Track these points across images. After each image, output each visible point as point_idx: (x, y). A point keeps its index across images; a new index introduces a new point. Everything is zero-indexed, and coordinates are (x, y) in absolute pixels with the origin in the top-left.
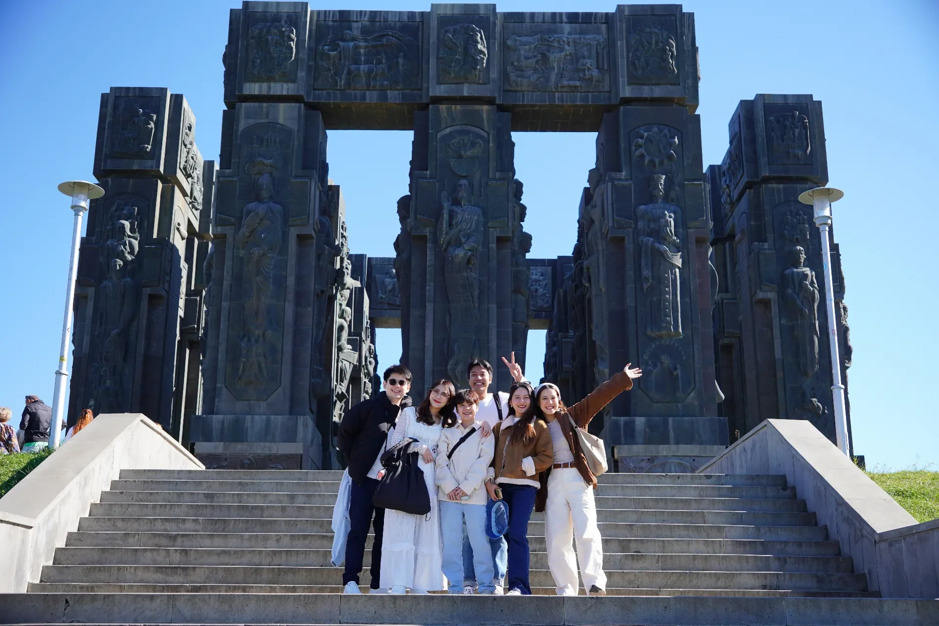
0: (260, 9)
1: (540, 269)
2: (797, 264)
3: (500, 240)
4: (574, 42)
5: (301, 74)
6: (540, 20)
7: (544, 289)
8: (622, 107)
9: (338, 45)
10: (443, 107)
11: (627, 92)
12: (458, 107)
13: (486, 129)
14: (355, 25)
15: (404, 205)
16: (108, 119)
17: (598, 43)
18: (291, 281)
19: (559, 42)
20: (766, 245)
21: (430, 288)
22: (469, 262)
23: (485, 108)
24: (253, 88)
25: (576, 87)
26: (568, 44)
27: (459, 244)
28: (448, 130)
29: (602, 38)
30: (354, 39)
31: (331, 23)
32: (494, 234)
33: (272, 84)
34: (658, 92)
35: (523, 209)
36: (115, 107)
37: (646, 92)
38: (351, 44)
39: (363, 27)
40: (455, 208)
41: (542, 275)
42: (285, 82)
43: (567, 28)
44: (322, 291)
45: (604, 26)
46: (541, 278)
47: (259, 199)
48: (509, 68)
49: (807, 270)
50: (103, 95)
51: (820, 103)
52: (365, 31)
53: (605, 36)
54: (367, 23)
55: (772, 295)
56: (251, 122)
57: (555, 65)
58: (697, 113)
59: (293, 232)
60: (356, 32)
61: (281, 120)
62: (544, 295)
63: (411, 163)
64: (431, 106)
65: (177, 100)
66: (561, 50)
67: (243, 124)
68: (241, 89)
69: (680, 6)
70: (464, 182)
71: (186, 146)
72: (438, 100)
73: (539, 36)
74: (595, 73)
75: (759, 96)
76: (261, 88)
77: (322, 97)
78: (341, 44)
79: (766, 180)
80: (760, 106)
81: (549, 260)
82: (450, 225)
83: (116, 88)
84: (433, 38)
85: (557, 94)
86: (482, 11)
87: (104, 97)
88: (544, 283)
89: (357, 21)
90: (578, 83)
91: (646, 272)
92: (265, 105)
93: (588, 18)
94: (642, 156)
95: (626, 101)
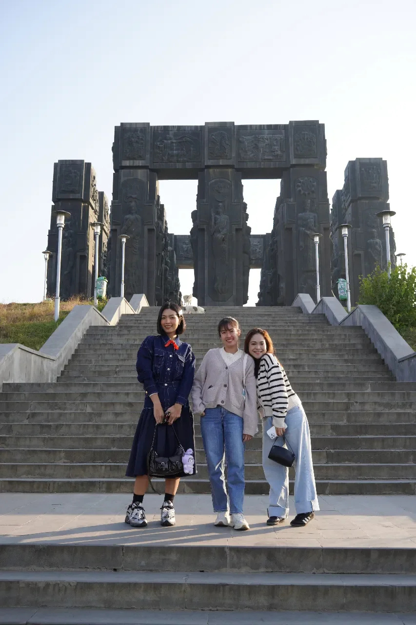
0: (128, 126)
1: (258, 240)
2: (373, 237)
3: (237, 230)
4: (270, 139)
5: (148, 156)
6: (254, 128)
7: (259, 249)
8: (291, 169)
9: (163, 142)
10: (211, 170)
11: (294, 161)
12: (218, 170)
13: (230, 180)
14: (171, 132)
15: (194, 215)
16: (58, 175)
17: (281, 139)
18: (146, 249)
19: (263, 138)
20: (359, 229)
21: (206, 252)
22: (223, 240)
23: (230, 170)
24: (126, 163)
25: (271, 159)
26: (267, 139)
27: (219, 232)
28: (213, 181)
29: (282, 136)
30: (170, 139)
31: (160, 132)
32: (235, 227)
33: (135, 161)
34: (307, 161)
35: (247, 215)
36: (61, 169)
37: (302, 161)
38: (169, 141)
39: (174, 133)
40: (217, 216)
41: (259, 242)
42: (141, 160)
43: (266, 132)
44: (159, 254)
45: (283, 131)
46: (258, 244)
47: (130, 213)
48: (240, 151)
49: (378, 240)
50: (55, 163)
51: (386, 161)
52: (175, 135)
53: (284, 135)
54: (176, 131)
55: (361, 252)
56: (126, 178)
57: (262, 150)
58: (325, 170)
59: (146, 228)
60: (171, 136)
61: (139, 178)
62: (260, 252)
63: (197, 195)
64: (205, 170)
65: (89, 165)
66: (264, 142)
67: (122, 179)
68: (121, 163)
69: (318, 121)
70: (220, 204)
71: (93, 187)
72: (208, 167)
73: (253, 136)
74: (279, 153)
75: (357, 159)
76: (130, 163)
77: (157, 166)
78: (165, 141)
79: (360, 198)
80: (358, 164)
81: (262, 235)
82: (215, 224)
83: (61, 160)
84: (206, 139)
85: (262, 163)
86: (228, 125)
87: (56, 165)
88: (260, 246)
89: (171, 131)
90: (271, 158)
91: (301, 243)
92: (132, 170)
93: (276, 127)
94: (300, 191)
95: (294, 166)
